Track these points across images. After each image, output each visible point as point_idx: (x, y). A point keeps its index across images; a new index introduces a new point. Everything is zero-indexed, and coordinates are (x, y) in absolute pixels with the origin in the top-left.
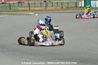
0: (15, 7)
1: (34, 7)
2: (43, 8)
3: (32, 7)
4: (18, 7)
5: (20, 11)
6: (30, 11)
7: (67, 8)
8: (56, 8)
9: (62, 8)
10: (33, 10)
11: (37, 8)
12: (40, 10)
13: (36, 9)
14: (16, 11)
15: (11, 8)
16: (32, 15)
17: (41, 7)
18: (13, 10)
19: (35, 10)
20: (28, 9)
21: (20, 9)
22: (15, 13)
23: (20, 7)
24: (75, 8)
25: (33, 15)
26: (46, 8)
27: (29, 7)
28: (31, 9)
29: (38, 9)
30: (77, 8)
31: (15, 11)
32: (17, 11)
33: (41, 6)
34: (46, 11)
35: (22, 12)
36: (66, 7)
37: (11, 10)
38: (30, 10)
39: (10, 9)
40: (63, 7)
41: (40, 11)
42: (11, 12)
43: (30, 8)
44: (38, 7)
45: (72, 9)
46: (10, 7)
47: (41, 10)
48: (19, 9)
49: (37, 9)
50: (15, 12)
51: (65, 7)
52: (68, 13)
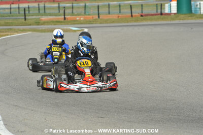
2: (93, 18)
7: (141, 16)
8: (118, 16)
9: (132, 16)
13: (78, 19)
20: (63, 20)
26: (99, 17)
27: (64, 15)
29: (82, 19)
30: (162, 16)
32: (42, 25)
33: (85, 13)
35: (52, 24)
39: (25, 19)
41: (89, 24)
42: (30, 25)
43: (66, 17)
46: (25, 16)
51: (137, 14)
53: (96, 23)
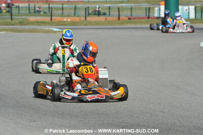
0: (22, 16)
1: (62, 16)
2: (80, 19)
3: (57, 16)
4: (28, 15)
5: (32, 23)
6: (52, 25)
7: (129, 19)
8: (106, 19)
9: (119, 19)
10: (59, 22)
11: (67, 19)
12: (73, 23)
13: (65, 20)
14: (23, 23)
15: (13, 17)
16: (56, 32)
17: (77, 16)
18: (17, 21)
19: (64, 22)
20: (50, 21)
21: (32, 19)
22: (21, 28)
23: (32, 16)
24: (147, 19)
25: (58, 33)
26: (86, 19)
27: (51, 16)
28: (55, 19)
29: (69, 20)
30: (150, 20)
31: (21, 23)
32: (26, 25)
33: (75, 15)
34: (85, 25)
35: (36, 25)
36: (127, 18)
37: (14, 21)
38: (52, 23)
40: (121, 18)
41: (73, 25)
42: (14, 25)
43: (53, 18)
44: (68, 16)
45: (140, 20)
46: (11, 15)
47: (75, 23)
48: (29, 20)
49: (67, 21)
50: (22, 25)
51: (125, 18)
52: (132, 30)
53: (80, 25)
